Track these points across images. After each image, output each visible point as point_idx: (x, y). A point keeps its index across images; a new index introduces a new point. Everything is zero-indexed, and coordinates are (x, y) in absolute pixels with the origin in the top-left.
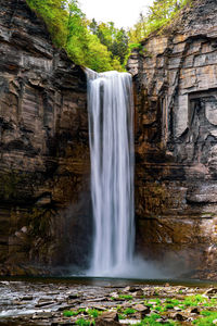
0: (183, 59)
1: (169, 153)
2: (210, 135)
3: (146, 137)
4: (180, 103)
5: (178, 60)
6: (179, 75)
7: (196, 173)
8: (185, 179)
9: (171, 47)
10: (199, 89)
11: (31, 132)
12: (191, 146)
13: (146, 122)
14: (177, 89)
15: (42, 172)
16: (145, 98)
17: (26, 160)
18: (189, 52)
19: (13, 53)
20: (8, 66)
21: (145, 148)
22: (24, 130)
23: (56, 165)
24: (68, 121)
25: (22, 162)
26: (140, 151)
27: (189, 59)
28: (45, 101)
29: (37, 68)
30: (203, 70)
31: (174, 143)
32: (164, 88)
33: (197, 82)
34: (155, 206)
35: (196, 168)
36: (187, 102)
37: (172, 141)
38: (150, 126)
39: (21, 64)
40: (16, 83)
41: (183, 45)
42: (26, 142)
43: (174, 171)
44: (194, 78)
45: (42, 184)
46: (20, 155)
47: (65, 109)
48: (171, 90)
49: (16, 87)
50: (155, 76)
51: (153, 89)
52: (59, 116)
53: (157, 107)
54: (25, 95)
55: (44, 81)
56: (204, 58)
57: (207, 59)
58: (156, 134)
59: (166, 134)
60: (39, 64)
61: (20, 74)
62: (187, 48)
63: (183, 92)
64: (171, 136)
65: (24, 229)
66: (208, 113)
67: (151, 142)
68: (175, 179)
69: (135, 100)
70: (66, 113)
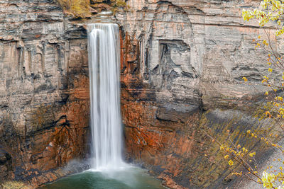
0: (156, 14)
1: (145, 81)
2: (173, 70)
3: (129, 70)
4: (153, 46)
5: (152, 15)
6: (152, 25)
7: (163, 96)
8: (155, 100)
9: (147, 6)
10: (166, 38)
11: (51, 76)
12: (161, 77)
13: (130, 60)
14: (151, 36)
15: (59, 102)
16: (128, 42)
17: (48, 96)
18: (160, 10)
19: (38, 26)
20: (35, 36)
21: (128, 78)
22: (47, 76)
23: (68, 96)
24: (74, 61)
25: (46, 98)
26: (125, 80)
27: (160, 15)
28: (59, 50)
29: (54, 31)
30: (169, 25)
31: (148, 74)
32: (142, 35)
33: (165, 33)
34: (135, 119)
35: (164, 93)
36: (158, 45)
37: (147, 73)
38: (132, 62)
39: (44, 32)
40: (41, 46)
41: (156, 5)
42: (48, 84)
43: (148, 95)
44: (164, 30)
45: (59, 110)
46: (45, 94)
47: (72, 53)
48: (147, 37)
49: (40, 48)
50: (135, 26)
51: (133, 35)
52: (69, 59)
53: (137, 49)
54: (47, 52)
55: (58, 39)
56: (170, 16)
57: (172, 17)
58: (136, 68)
59: (143, 68)
60: (55, 28)
61: (43, 39)
62: (158, 8)
63: (155, 38)
64: (147, 69)
65: (51, 144)
66: (172, 55)
67: (132, 74)
68: (149, 100)
69: (121, 44)
70: (73, 55)
